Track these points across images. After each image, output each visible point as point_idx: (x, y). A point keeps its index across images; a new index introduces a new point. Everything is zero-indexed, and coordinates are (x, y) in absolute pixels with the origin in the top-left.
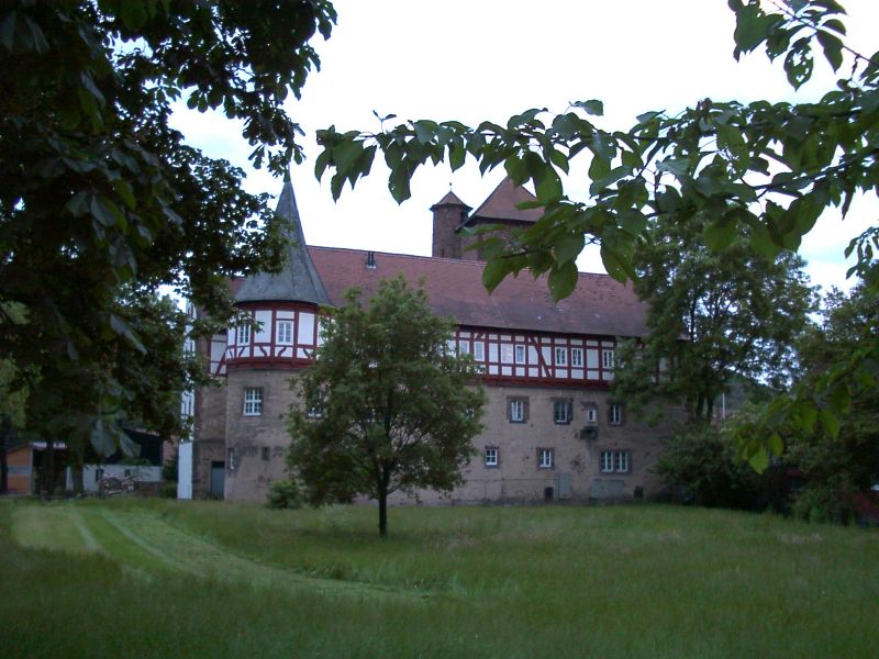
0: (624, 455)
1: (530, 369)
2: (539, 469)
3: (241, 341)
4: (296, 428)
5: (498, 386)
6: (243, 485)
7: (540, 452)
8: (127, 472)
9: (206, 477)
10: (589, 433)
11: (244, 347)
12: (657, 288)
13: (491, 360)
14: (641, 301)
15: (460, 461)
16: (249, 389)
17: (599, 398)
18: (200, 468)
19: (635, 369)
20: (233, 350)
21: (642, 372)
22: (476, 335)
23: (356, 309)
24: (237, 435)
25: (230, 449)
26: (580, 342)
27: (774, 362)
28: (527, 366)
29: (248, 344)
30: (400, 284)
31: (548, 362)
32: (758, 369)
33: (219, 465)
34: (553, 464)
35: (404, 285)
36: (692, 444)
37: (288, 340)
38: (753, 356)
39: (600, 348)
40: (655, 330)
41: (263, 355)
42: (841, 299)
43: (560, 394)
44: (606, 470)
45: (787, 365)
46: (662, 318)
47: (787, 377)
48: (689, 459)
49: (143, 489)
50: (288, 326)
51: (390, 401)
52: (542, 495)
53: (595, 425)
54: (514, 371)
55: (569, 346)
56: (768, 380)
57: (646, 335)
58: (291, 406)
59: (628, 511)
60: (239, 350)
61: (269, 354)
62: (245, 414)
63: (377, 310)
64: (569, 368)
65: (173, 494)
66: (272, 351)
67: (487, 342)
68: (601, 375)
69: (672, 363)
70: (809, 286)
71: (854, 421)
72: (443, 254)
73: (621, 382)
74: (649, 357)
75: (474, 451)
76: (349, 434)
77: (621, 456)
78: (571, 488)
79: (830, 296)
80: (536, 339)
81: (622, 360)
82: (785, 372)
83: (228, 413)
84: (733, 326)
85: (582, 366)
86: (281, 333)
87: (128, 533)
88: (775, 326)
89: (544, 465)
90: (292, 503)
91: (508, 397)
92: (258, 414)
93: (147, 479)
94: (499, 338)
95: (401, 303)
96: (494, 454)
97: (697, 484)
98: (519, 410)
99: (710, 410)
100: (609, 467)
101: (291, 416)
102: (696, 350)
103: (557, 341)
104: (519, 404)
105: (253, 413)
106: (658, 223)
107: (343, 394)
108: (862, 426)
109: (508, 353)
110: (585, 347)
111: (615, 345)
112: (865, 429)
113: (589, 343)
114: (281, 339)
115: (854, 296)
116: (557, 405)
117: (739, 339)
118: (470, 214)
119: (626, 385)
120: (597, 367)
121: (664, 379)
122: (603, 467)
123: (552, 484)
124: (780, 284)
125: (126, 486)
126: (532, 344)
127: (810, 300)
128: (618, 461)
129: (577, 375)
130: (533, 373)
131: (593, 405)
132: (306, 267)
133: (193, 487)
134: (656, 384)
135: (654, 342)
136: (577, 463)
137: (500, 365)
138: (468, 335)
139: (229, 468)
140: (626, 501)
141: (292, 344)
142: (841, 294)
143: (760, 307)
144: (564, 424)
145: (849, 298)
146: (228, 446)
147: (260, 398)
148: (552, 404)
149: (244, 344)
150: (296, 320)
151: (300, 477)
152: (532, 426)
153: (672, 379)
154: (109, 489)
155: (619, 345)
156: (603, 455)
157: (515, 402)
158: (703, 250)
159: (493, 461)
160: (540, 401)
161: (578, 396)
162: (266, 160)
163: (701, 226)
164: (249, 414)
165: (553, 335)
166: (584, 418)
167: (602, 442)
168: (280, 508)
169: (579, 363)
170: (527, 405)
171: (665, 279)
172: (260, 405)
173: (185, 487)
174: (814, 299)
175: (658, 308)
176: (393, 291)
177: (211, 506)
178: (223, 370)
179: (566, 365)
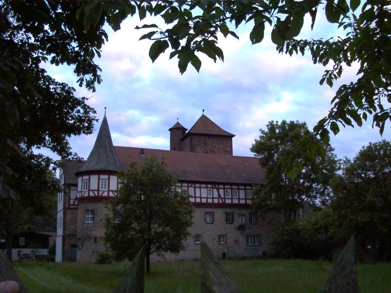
0: (257, 237)
1: (214, 199)
2: (220, 244)
3: (84, 189)
4: (108, 225)
5: (200, 207)
6: (86, 255)
7: (220, 236)
8: (32, 251)
9: (68, 252)
10: (241, 228)
11: (85, 192)
12: (269, 162)
13: (197, 196)
14: (262, 167)
15: (182, 239)
16: (87, 211)
17: (245, 212)
18: (66, 248)
19: (261, 198)
20: (80, 193)
21: (265, 199)
22: (190, 185)
23: (134, 171)
24: (82, 232)
25: (79, 238)
26: (236, 187)
27: (322, 194)
28: (213, 198)
29: (87, 190)
30: (154, 159)
31: (223, 196)
32: (315, 197)
33: (74, 246)
34: (226, 242)
35: (156, 160)
36: (287, 230)
37: (105, 188)
38: (313, 191)
39: (245, 189)
40: (269, 180)
41: (94, 195)
42: (350, 163)
43: (228, 210)
44: (249, 244)
45: (328, 195)
46: (272, 175)
47: (328, 200)
48: (286, 237)
49: (39, 258)
50: (105, 182)
51: (150, 212)
52: (221, 256)
53: (244, 224)
54: (207, 201)
55: (231, 189)
56: (320, 202)
57: (265, 183)
58: (106, 215)
59: (259, 261)
60: (83, 193)
61: (97, 195)
62: (86, 222)
63: (144, 171)
64: (232, 199)
65: (53, 260)
66: (98, 193)
67: (195, 188)
68: (246, 202)
69: (277, 195)
70: (336, 159)
71: (358, 216)
72: (175, 149)
73: (255, 204)
74: (267, 192)
75: (189, 234)
76: (132, 228)
77: (256, 237)
78: (234, 253)
79: (345, 162)
80: (217, 186)
81: (255, 195)
82: (327, 198)
83: (78, 222)
84: (304, 178)
85: (237, 197)
86: (102, 185)
87: (31, 276)
88: (322, 177)
89: (222, 242)
90: (107, 261)
91: (205, 212)
92: (92, 222)
93: (41, 254)
94: (200, 186)
95: (154, 168)
96: (199, 238)
97: (290, 249)
98: (210, 218)
99: (295, 215)
100: (251, 243)
101: (106, 220)
102: (287, 189)
103: (226, 187)
104: (210, 215)
105: (90, 222)
106: (269, 134)
107: (129, 209)
108: (361, 218)
109: (204, 192)
110: (239, 189)
111: (252, 187)
112: (362, 219)
113: (240, 187)
114: (102, 188)
115: (355, 162)
116: (226, 216)
117: (306, 184)
118: (187, 132)
119: (257, 205)
120: (244, 198)
121: (274, 202)
122: (248, 243)
123: (225, 251)
124: (323, 159)
125: (31, 257)
126: (214, 188)
127: (337, 166)
128: (255, 240)
129: (235, 201)
130: (216, 201)
131: (243, 215)
132: (113, 155)
133: (63, 257)
134: (271, 205)
135: (269, 186)
136: (237, 241)
137: (201, 198)
138: (186, 185)
139: (79, 246)
140: (259, 258)
141: (107, 190)
142: (350, 160)
143: (315, 169)
144: (230, 224)
145: (353, 162)
146: (78, 237)
147: (93, 215)
148: (225, 215)
149: (86, 190)
150: (109, 179)
151: (110, 248)
152: (216, 225)
153: (278, 202)
154: (23, 259)
155: (254, 188)
156: (248, 237)
157: (208, 214)
158: (289, 145)
159: (199, 241)
160: (219, 214)
161: (236, 211)
162: (85, 83)
163: (288, 134)
164: (88, 222)
165: (224, 184)
166: (239, 221)
167: (247, 231)
168: (102, 264)
169: (236, 196)
170: (213, 215)
171: (273, 158)
172: (93, 218)
173: (59, 257)
174: (338, 165)
175: (270, 171)
176: (151, 162)
177: (71, 264)
178: (76, 203)
179: (230, 197)
